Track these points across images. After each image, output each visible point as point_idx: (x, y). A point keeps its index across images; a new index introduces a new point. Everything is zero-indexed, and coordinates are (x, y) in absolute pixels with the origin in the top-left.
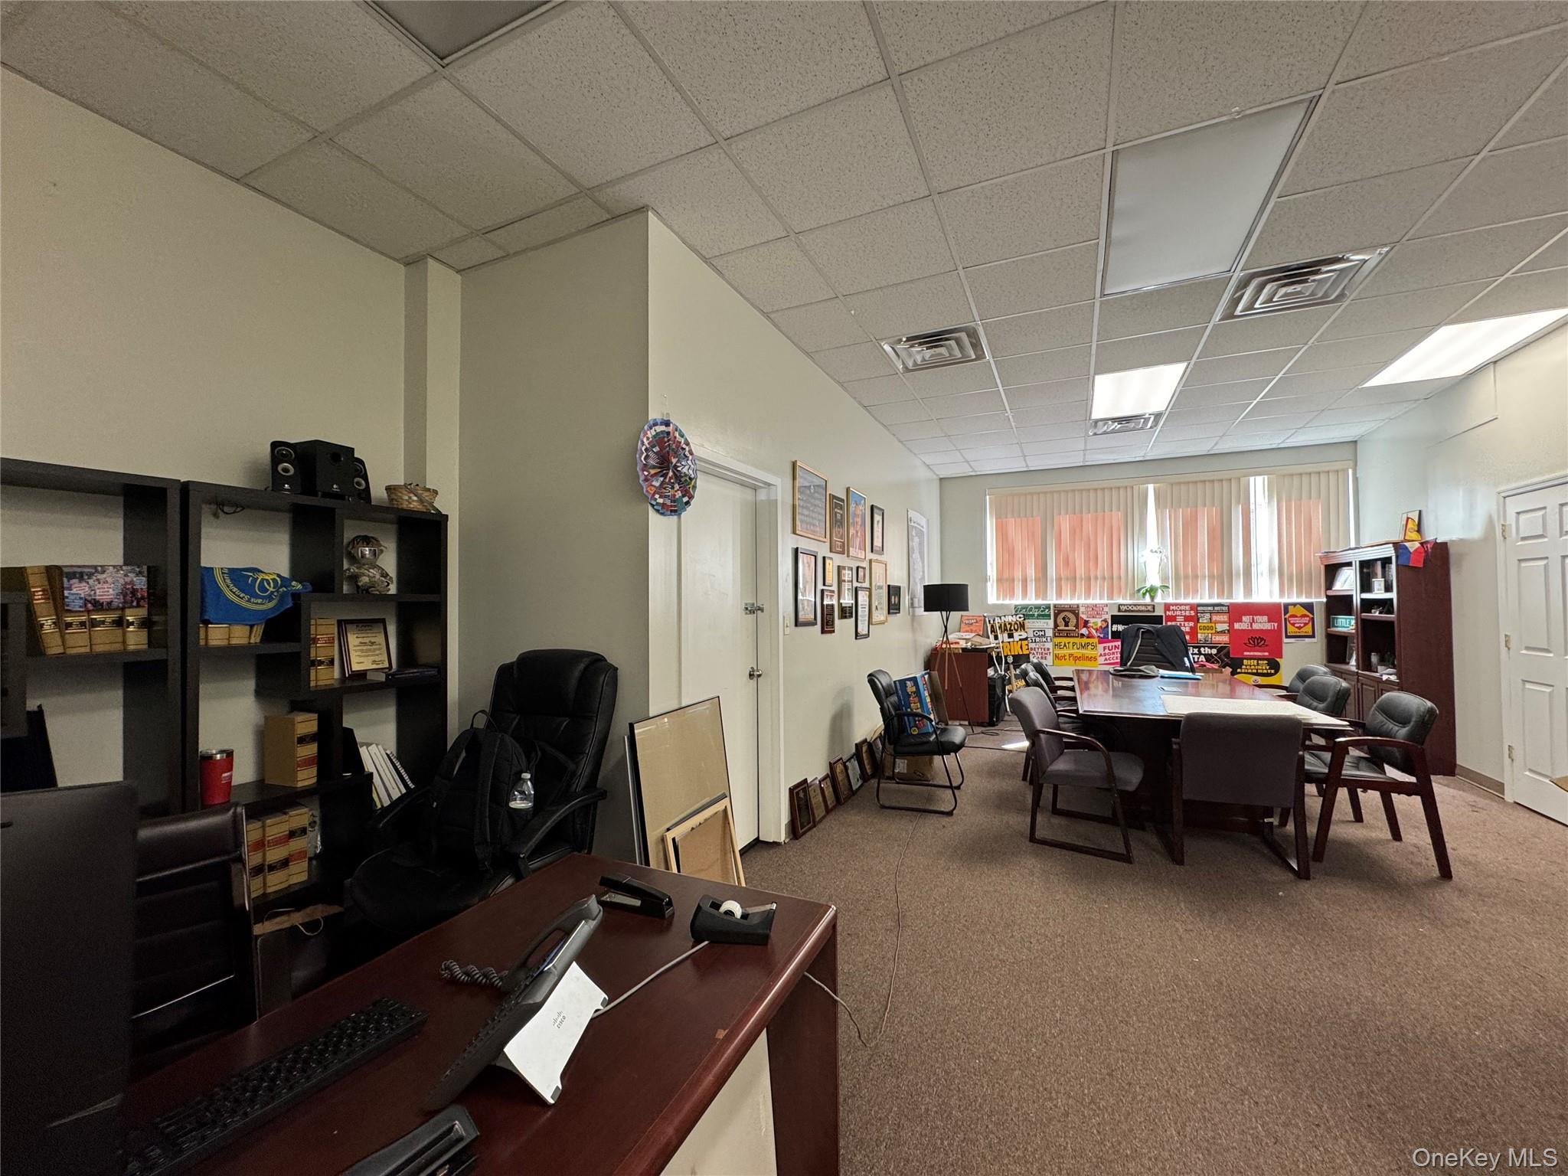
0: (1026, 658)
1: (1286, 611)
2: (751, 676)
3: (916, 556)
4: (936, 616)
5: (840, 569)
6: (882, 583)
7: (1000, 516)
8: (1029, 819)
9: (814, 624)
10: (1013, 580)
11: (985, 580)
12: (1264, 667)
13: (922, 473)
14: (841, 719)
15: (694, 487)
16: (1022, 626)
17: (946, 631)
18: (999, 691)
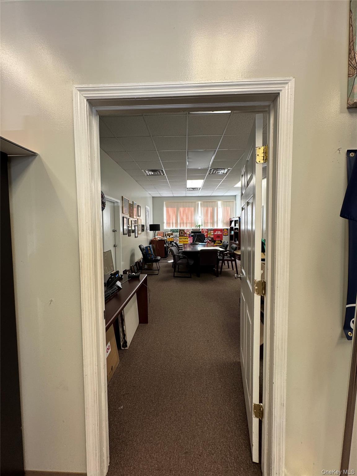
0: (173, 242)
1: (224, 230)
2: (114, 246)
3: (147, 217)
4: (152, 232)
5: (132, 221)
6: (140, 224)
7: (167, 207)
8: (173, 274)
9: (127, 234)
10: (170, 223)
11: (164, 223)
12: (219, 242)
13: (149, 195)
14: (133, 255)
15: (105, 205)
16: (172, 234)
17: (155, 236)
18: (167, 250)
